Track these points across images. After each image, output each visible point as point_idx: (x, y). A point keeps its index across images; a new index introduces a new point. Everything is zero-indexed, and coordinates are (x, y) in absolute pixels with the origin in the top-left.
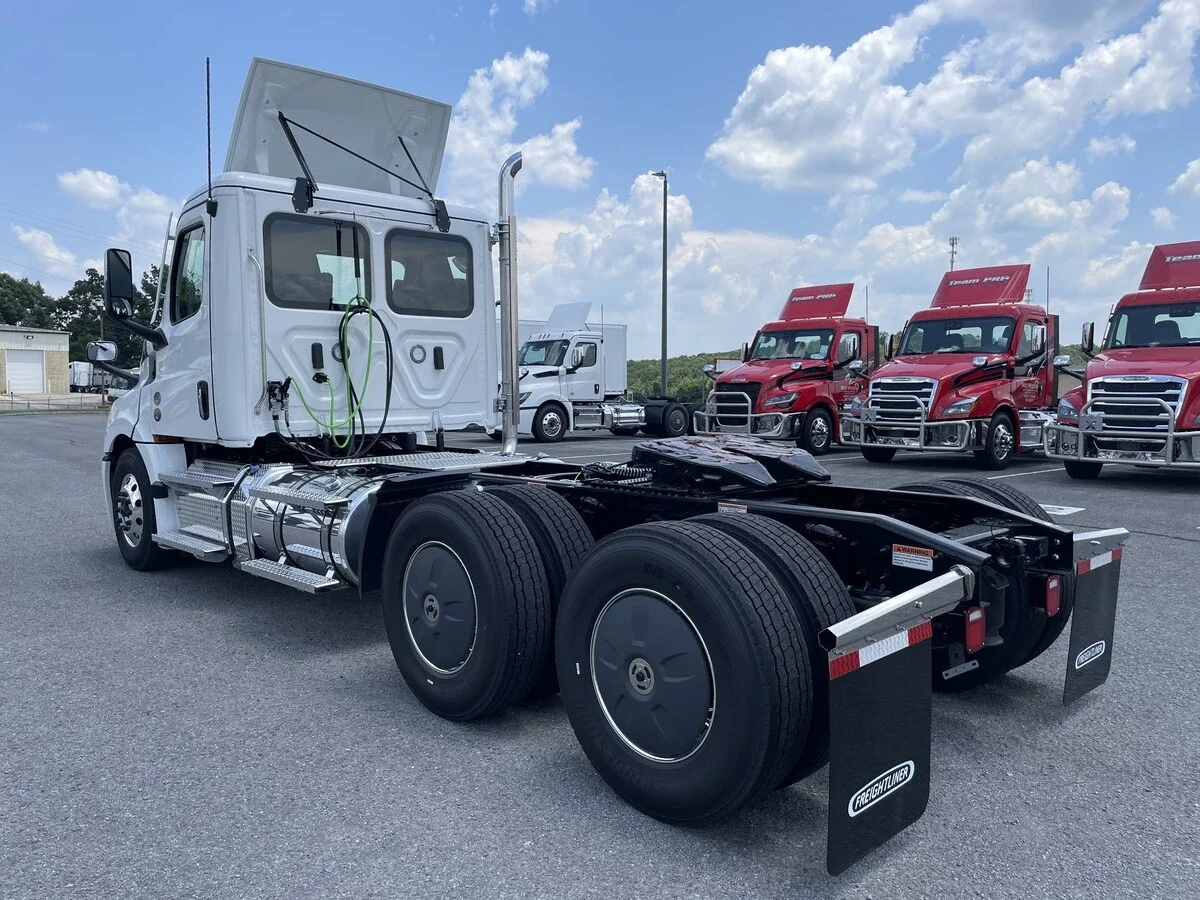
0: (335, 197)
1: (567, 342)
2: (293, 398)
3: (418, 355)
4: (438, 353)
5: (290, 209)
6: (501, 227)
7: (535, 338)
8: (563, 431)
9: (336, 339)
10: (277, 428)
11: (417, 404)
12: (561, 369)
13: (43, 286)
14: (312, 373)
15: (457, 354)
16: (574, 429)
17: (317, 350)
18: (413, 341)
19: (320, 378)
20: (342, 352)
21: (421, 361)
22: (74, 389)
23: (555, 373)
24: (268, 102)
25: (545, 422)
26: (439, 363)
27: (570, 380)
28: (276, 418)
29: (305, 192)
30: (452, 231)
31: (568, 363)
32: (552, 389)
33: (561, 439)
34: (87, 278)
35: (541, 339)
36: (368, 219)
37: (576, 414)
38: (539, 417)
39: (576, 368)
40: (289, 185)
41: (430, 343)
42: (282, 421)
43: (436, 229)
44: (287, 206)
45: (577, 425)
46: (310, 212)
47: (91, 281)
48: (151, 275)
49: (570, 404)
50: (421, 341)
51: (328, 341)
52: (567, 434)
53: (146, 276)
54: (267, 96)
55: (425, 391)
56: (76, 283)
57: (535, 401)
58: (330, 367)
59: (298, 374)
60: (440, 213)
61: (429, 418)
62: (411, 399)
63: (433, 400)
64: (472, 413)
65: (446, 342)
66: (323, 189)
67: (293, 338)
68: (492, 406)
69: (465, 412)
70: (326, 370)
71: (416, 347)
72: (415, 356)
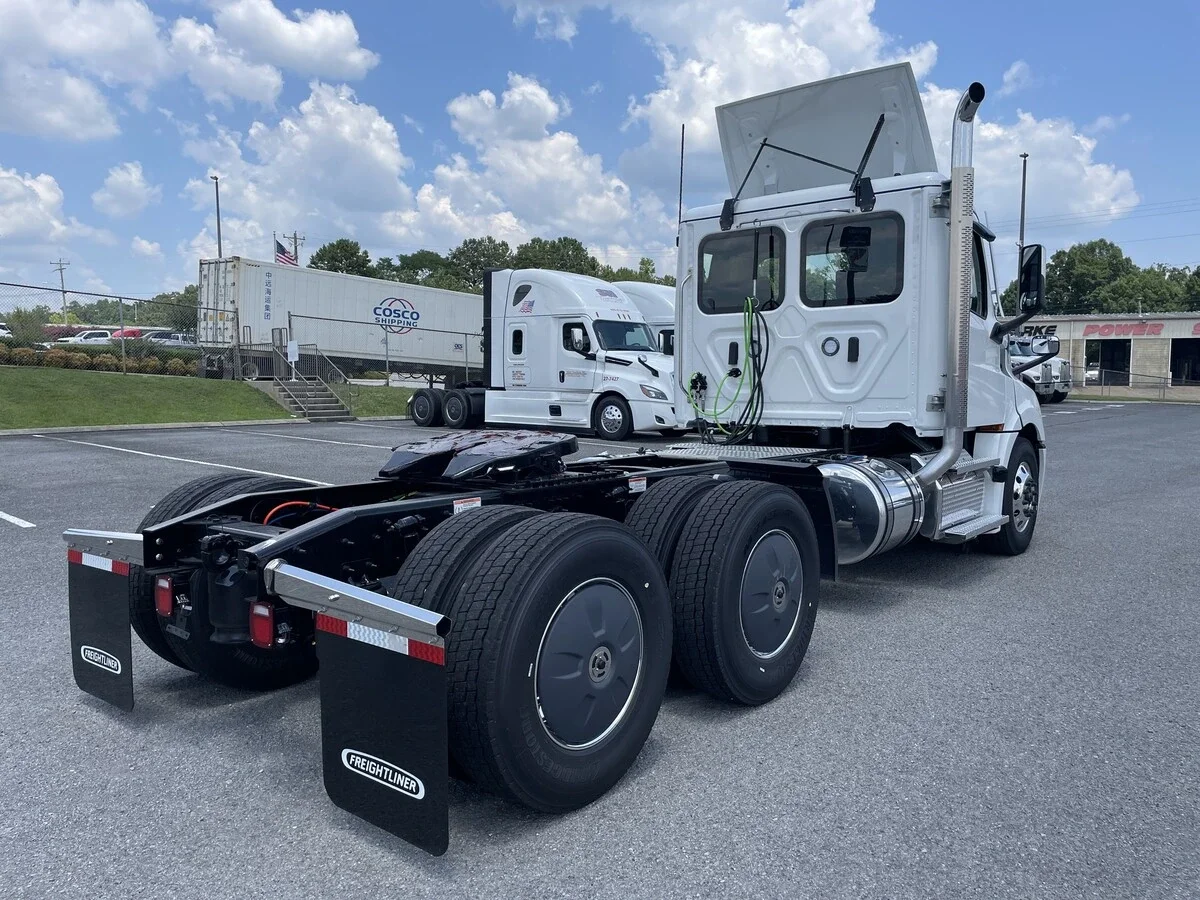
2: (710, 392)
4: (854, 343)
5: (718, 229)
6: (945, 185)
9: (748, 337)
11: (826, 399)
14: (730, 368)
15: (878, 345)
17: (734, 348)
18: (825, 333)
19: (735, 373)
20: (757, 352)
21: (833, 354)
24: (751, 136)
26: (853, 355)
28: (696, 406)
29: (728, 213)
30: (878, 207)
36: (784, 220)
40: (719, 209)
41: (844, 336)
42: (700, 409)
43: (858, 211)
44: (716, 228)
46: (733, 228)
50: (835, 332)
51: (741, 339)
55: (837, 385)
58: (744, 362)
59: (717, 369)
60: (863, 192)
61: (841, 413)
62: (821, 394)
63: (845, 395)
64: (897, 409)
65: (863, 331)
66: (743, 205)
67: (717, 339)
68: (924, 403)
69: (887, 409)
70: (741, 366)
71: (828, 339)
72: (828, 349)
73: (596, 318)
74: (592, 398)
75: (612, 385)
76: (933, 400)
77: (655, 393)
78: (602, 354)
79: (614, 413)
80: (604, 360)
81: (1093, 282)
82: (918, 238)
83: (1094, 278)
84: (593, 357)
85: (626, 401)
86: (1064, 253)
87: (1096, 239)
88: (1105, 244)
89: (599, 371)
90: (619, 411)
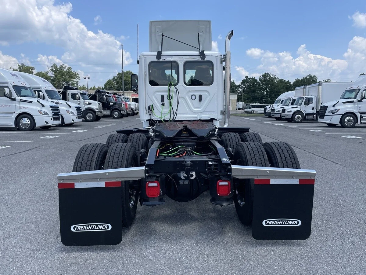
0: (167, 55)
1: (359, 90)
2: (155, 110)
3: (193, 97)
4: (200, 97)
5: (156, 60)
6: (224, 55)
7: (348, 89)
8: (354, 124)
9: (168, 94)
10: (151, 118)
11: (192, 112)
12: (355, 100)
13: (234, 82)
14: (161, 103)
15: (207, 97)
16: (360, 123)
17: (162, 97)
18: (192, 93)
19: (163, 104)
20: (170, 98)
21: (194, 99)
22: (239, 109)
23: (353, 102)
24: (158, 32)
25: (346, 120)
26: (200, 99)
27: (359, 104)
28: (150, 115)
29: (159, 55)
30: (206, 59)
31: (358, 98)
32: (351, 108)
33: (353, 126)
34: (245, 79)
35: (350, 89)
36: (178, 60)
37: (361, 117)
38: (343, 119)
39: (362, 99)
40: (156, 53)
41: (197, 94)
42: (152, 116)
43: (201, 60)
44: (155, 59)
45: (362, 122)
46: (161, 60)
47: (246, 79)
48: (262, 77)
49: (359, 114)
50: (195, 93)
51: (166, 95)
52: (356, 125)
53: (260, 76)
54: (157, 30)
55: (195, 108)
56: (243, 80)
57: (342, 112)
58: (166, 101)
59: (157, 103)
60: (202, 54)
61: (197, 116)
62: (191, 110)
63: (197, 111)
64: (212, 114)
65: (202, 93)
66: (164, 53)
67: (156, 94)
68: (219, 112)
69: (210, 114)
70: (165, 102)
71: (193, 95)
72: (192, 98)
73: (13, 85)
74: (15, 116)
75: (24, 110)
76: (222, 112)
77: (44, 113)
78: (18, 98)
79: (26, 121)
80: (19, 101)
81: (128, 82)
82: (217, 69)
83: (128, 81)
84: (14, 100)
85: (32, 116)
86: (120, 73)
87: (128, 71)
88: (130, 72)
89: (17, 105)
90: (28, 120)
